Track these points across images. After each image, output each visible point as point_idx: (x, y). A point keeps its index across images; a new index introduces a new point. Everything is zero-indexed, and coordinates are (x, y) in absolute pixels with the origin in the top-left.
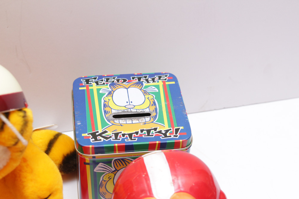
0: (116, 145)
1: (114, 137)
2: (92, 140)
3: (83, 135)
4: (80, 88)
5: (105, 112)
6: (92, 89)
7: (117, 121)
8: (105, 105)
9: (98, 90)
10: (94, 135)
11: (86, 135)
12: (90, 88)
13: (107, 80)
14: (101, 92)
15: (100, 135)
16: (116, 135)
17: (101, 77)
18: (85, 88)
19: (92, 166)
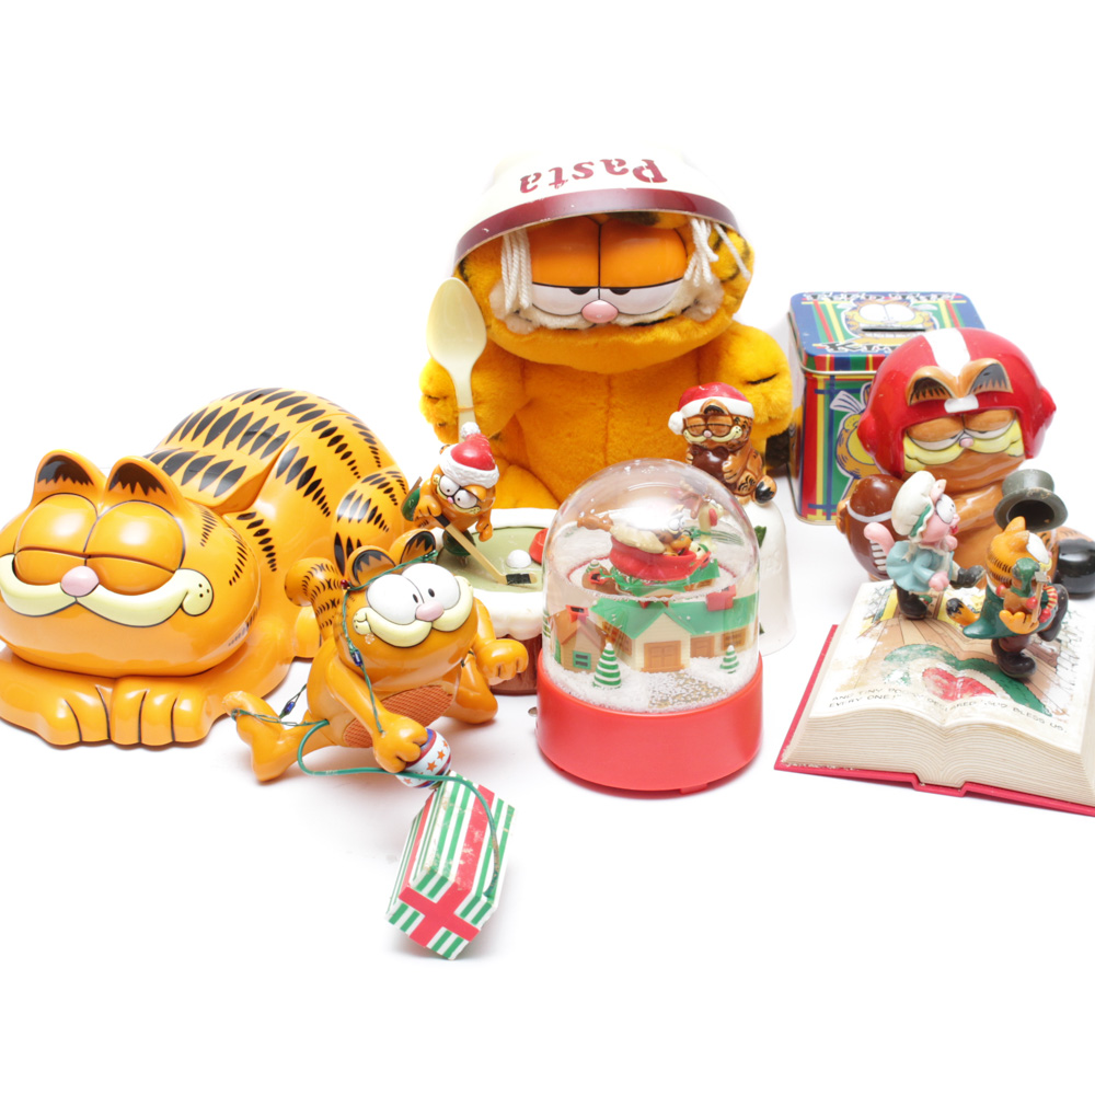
0: (870, 356)
1: (866, 348)
2: (830, 350)
3: (814, 345)
4: (803, 303)
5: (849, 326)
6: (824, 306)
7: (869, 335)
8: (847, 320)
9: (834, 306)
10: (833, 346)
11: (820, 345)
12: (820, 303)
13: (849, 296)
14: (838, 307)
15: (844, 346)
16: (869, 348)
17: (838, 294)
18: (812, 303)
19: (827, 396)
